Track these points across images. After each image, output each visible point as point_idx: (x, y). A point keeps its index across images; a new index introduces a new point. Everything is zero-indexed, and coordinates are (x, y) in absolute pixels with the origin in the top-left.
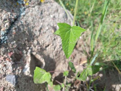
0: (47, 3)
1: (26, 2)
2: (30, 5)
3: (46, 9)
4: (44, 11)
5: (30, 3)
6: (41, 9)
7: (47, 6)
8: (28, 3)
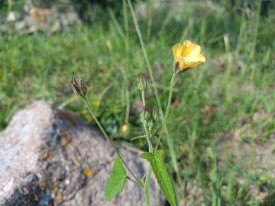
0: (99, 170)
1: (56, 194)
2: (65, 198)
3: (98, 188)
4: (94, 193)
5: (65, 192)
6: (89, 194)
7: (100, 177)
8: (61, 193)
